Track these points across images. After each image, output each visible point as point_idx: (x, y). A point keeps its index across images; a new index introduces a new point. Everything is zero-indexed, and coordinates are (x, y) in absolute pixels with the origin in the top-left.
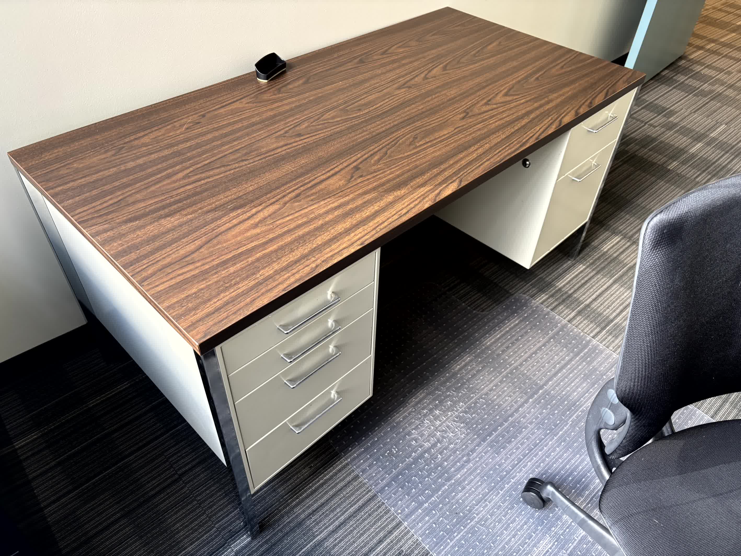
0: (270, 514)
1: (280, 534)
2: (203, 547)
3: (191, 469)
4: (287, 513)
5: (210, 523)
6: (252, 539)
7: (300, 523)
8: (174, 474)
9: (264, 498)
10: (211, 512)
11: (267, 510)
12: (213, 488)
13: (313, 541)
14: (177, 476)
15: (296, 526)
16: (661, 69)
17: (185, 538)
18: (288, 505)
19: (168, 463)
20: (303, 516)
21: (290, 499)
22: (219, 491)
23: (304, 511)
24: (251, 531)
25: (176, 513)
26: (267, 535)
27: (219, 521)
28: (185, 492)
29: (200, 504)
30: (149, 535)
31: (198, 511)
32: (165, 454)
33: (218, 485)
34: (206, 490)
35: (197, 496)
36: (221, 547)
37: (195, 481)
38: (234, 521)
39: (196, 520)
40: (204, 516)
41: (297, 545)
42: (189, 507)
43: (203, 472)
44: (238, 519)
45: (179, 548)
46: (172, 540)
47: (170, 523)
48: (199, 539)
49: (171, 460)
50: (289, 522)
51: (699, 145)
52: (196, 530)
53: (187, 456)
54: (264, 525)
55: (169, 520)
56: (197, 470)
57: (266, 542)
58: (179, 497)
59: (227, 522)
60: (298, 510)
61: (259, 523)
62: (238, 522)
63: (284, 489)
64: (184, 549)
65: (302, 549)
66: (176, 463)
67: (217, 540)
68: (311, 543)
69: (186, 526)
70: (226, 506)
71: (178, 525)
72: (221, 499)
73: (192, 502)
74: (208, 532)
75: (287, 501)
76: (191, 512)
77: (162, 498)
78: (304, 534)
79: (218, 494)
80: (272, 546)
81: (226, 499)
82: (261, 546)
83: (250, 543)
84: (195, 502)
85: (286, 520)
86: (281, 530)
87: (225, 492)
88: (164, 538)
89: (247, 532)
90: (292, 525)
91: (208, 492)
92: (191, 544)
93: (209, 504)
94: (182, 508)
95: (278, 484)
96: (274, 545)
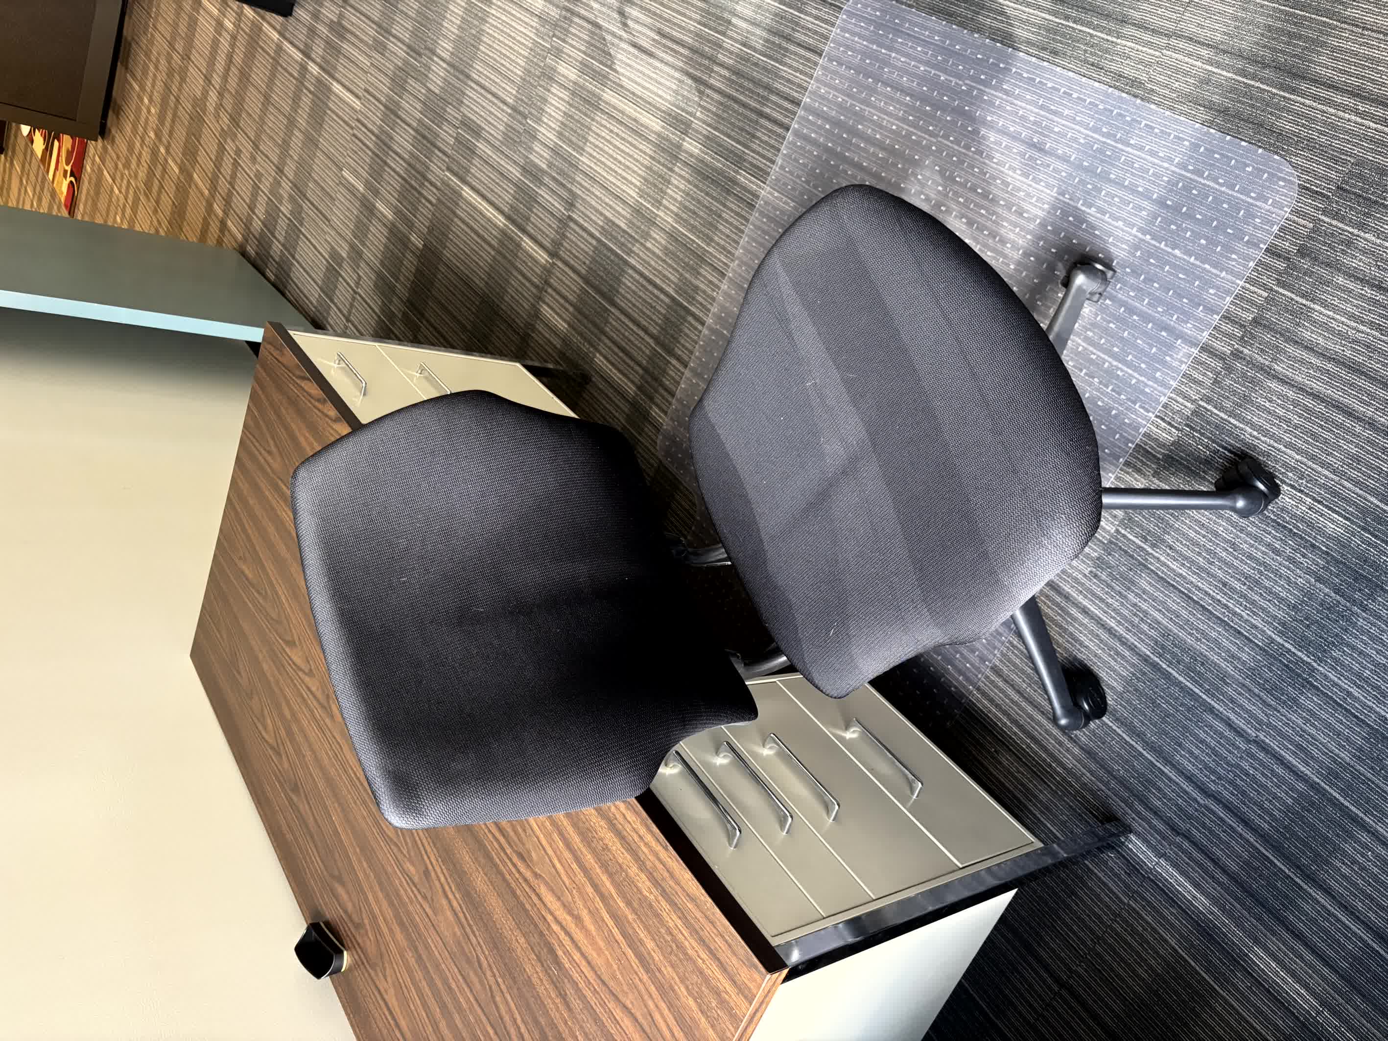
0: (1086, 808)
1: (1113, 784)
2: (1164, 918)
3: (1046, 968)
4: (1078, 779)
5: (1124, 914)
6: (1131, 832)
7: (1089, 753)
8: (1061, 997)
9: (1064, 823)
10: (1107, 915)
11: (1080, 815)
12: (1068, 920)
13: (1111, 724)
14: (1063, 992)
15: (1094, 759)
16: (265, 281)
17: (1157, 953)
18: (1064, 779)
19: (1045, 1013)
20: (1076, 751)
21: (1054, 778)
22: (1068, 907)
23: (1068, 750)
24: (1117, 836)
25: (1122, 980)
26: (1118, 806)
27: (1117, 897)
28: (1086, 971)
29: (1098, 938)
30: (1169, 1021)
31: (1110, 941)
32: (1032, 1021)
33: (1061, 912)
34: (1074, 933)
35: (1086, 945)
36: (1157, 885)
37: (1062, 954)
38: (1112, 870)
39: (1126, 942)
40: (1115, 925)
41: (1123, 752)
42: (1108, 958)
43: (1047, 944)
44: (1106, 863)
45: (1177, 961)
46: (1167, 977)
47: (1141, 987)
48: (1153, 929)
49: (1039, 1009)
50: (1090, 771)
51: (380, 206)
52: (1141, 936)
53: (1026, 980)
54: (1103, 814)
55: (1137, 989)
56: (1043, 953)
57: (1131, 807)
58: (1095, 980)
59: (1115, 882)
60: (1069, 762)
61: (1103, 824)
62: (1110, 863)
63: (1040, 791)
64: (1176, 951)
65: (1126, 742)
66: (1043, 1000)
67: (1148, 896)
68: (1114, 727)
69: (1140, 956)
70: (1090, 889)
71: (1140, 971)
72: (1082, 900)
73: (1098, 955)
74: (1138, 913)
75: (1058, 782)
76: (1114, 951)
77: (1104, 1011)
78: (1103, 743)
79: (1075, 908)
80: (1134, 795)
81: (1081, 893)
82: (1138, 814)
83: (1138, 835)
84: (1098, 949)
85: (1088, 777)
86: (1106, 784)
87: (1070, 897)
88: (1167, 993)
89: (1123, 843)
90: (1093, 766)
91: (1075, 928)
92: (1166, 941)
93: (1094, 922)
94: (1112, 969)
95: (1036, 806)
96: (1132, 792)
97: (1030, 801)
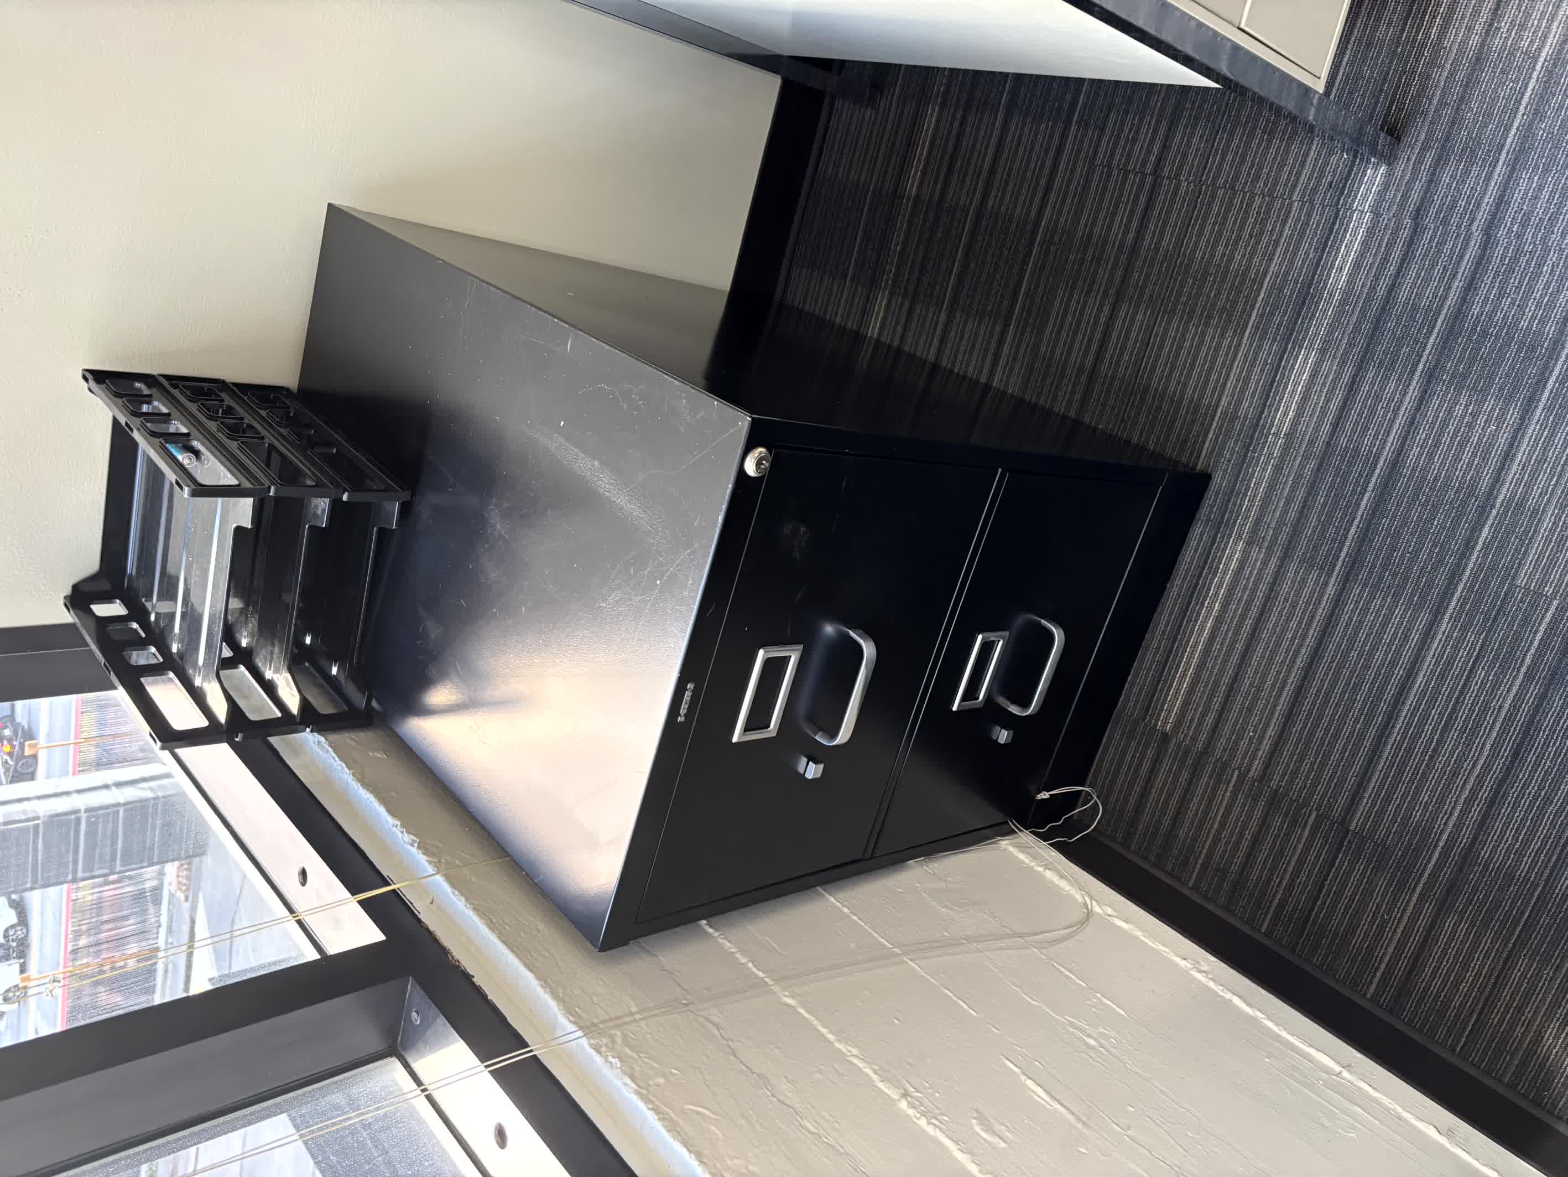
0: (1395, 94)
1: (1447, 112)
2: (1297, 248)
3: (1165, 147)
4: (1432, 64)
5: (1278, 203)
6: (1389, 164)
7: (1478, 59)
8: (1142, 182)
9: (1359, 76)
10: (1265, 185)
11: (1381, 90)
12: (1233, 145)
13: (1538, 68)
14: (1149, 179)
15: (1474, 70)
17: (1251, 258)
18: (1423, 45)
19: (1115, 172)
20: (1475, 40)
21: (1417, 32)
22: (1251, 135)
23: (1469, 29)
24: (1374, 152)
25: (1200, 233)
26: (1417, 134)
27: (1294, 186)
28: (1187, 193)
29: (1232, 188)
30: (1183, 299)
31: (1237, 201)
32: (1098, 162)
33: (1239, 131)
34: (1223, 158)
35: (1215, 179)
36: (1334, 224)
37: (1190, 158)
38: (1326, 164)
39: (1245, 218)
40: (1258, 200)
41: (1501, 103)
42: (1215, 208)
43: (1192, 134)
44: (1330, 154)
45: (1254, 281)
46: (1230, 277)
47: (1203, 258)
48: (1277, 243)
49: (1115, 162)
50: (1451, 74)
52: (1261, 233)
53: (1137, 132)
54: (1396, 122)
55: (1199, 254)
56: (1177, 140)
57: (1425, 148)
58: (1182, 206)
59: (1311, 175)
60: (1454, 38)
61: (1382, 129)
62: (1334, 160)
63: (1389, 24)
64: (1265, 275)
65: (1519, 102)
66: (1128, 160)
67: (1315, 218)
68: (1535, 75)
69: (1237, 242)
70: (1287, 152)
71: (1221, 248)
72: (1268, 147)
73: (1213, 197)
74: (1287, 217)
75: (1414, 41)
76: (1228, 210)
77: (1154, 232)
78: (1503, 71)
79: (1254, 145)
80: (1443, 146)
81: (1276, 142)
82: (1419, 161)
83: (1389, 175)
84: (1220, 192)
85: (1440, 76)
86: (1443, 104)
87: (1264, 132)
88: (1212, 286)
89: (1368, 162)
90: (1461, 75)
91: (1229, 157)
92: (1271, 260)
93: (1249, 174)
94: (1205, 219)
95: (1366, 26)
96: (1447, 140)
97: (1369, 17)
